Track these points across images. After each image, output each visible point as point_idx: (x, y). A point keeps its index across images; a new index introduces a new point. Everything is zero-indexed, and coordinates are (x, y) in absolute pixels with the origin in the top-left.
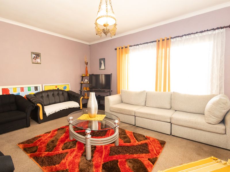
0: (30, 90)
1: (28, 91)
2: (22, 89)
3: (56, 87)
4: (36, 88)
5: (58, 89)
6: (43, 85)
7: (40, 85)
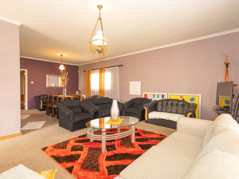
0: (159, 97)
1: (158, 97)
2: (154, 96)
3: (181, 97)
4: (163, 96)
5: (183, 99)
6: (169, 94)
7: (166, 94)
